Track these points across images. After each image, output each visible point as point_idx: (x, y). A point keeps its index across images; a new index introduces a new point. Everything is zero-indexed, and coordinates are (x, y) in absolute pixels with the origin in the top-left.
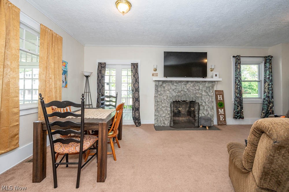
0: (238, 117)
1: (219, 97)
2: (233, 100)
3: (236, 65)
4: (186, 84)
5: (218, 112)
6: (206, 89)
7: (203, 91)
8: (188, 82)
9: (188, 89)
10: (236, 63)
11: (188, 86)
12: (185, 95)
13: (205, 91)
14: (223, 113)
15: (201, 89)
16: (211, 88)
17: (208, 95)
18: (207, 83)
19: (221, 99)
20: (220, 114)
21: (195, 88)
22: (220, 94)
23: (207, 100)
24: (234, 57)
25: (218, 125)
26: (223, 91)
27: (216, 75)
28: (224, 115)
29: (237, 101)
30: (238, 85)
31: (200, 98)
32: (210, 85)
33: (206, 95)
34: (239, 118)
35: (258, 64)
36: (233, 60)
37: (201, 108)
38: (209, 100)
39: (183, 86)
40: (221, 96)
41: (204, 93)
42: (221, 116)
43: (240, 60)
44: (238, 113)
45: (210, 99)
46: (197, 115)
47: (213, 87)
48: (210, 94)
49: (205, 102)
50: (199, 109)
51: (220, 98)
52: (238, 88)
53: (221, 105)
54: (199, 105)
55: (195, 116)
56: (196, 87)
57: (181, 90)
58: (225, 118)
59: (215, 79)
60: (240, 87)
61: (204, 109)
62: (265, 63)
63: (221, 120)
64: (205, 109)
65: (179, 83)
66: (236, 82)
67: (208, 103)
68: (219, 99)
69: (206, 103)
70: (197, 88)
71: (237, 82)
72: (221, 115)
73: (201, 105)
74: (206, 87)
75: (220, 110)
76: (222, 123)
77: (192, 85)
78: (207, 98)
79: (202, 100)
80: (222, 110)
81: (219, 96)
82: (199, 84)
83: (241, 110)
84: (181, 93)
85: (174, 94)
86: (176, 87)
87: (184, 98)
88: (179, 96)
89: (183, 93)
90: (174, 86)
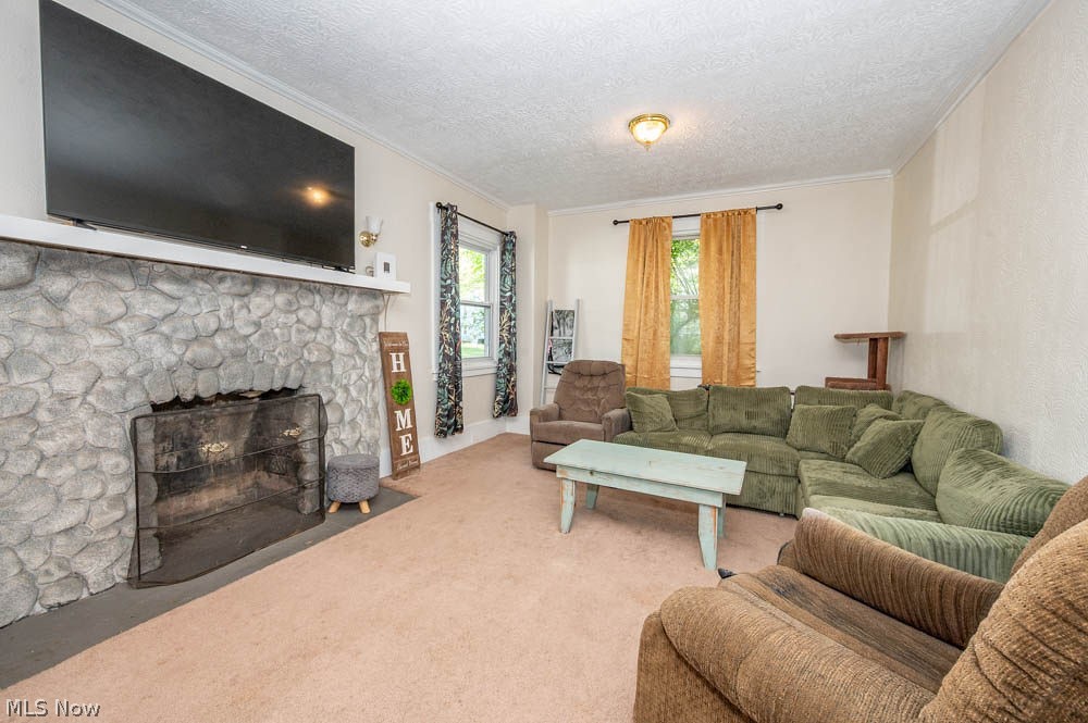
0: (449, 428)
1: (395, 362)
2: (434, 369)
3: (443, 241)
4: (246, 295)
5: (392, 422)
6: (350, 325)
7: (338, 337)
8: (256, 280)
9: (258, 325)
10: (443, 233)
11: (260, 302)
12: (239, 356)
13: (345, 333)
14: (409, 426)
15: (326, 322)
16: (368, 320)
17: (359, 353)
18: (354, 297)
19: (403, 369)
20: (399, 429)
21: (298, 321)
22: (398, 350)
23: (354, 377)
24: (439, 206)
25: (396, 475)
26: (405, 335)
27: (387, 267)
28: (413, 431)
29: (445, 372)
30: (449, 313)
31: (323, 370)
32: (367, 305)
33: (351, 356)
34: (453, 434)
36: (434, 220)
37: (331, 416)
38: (360, 377)
39: (227, 303)
40: (401, 355)
41: (340, 346)
42: (403, 438)
43: (455, 222)
44: (449, 417)
45: (367, 374)
46: (310, 458)
47: (375, 316)
48: (364, 352)
49: (346, 389)
50: (322, 427)
51: (399, 366)
52: (451, 325)
53: (399, 393)
54: (321, 406)
55: (298, 464)
56: (301, 314)
57: (213, 326)
58: (414, 442)
59: (380, 281)
60: (455, 322)
61: (341, 420)
62: (503, 253)
63: (405, 453)
64: (347, 418)
65: (200, 284)
66: (443, 304)
67: (360, 391)
68: (395, 370)
69: (351, 388)
70: (310, 318)
71: (449, 302)
72: (402, 432)
73: (329, 402)
74: (352, 316)
75: (399, 413)
76: (405, 465)
77: (280, 299)
78: (354, 367)
79: (331, 377)
80: (408, 411)
81: (394, 355)
82: (318, 298)
83: (456, 405)
84: (214, 347)
85: (163, 355)
86: (172, 307)
87: (235, 377)
88: (197, 367)
89: (231, 345)
90: (156, 297)
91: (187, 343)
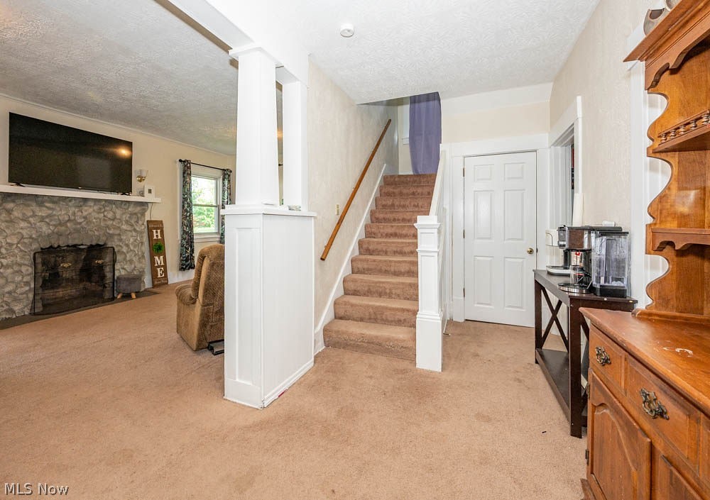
0: (186, 267)
1: (155, 234)
2: (179, 238)
3: (184, 177)
4: (81, 206)
5: (152, 262)
6: (130, 217)
7: (124, 223)
8: (85, 200)
9: (85, 218)
10: (184, 173)
11: (88, 210)
12: (77, 231)
13: (127, 221)
14: (162, 264)
15: (118, 217)
16: (139, 215)
17: (135, 230)
18: (132, 205)
19: (159, 237)
20: (156, 265)
21: (104, 216)
22: (157, 229)
23: (132, 240)
24: (180, 161)
25: (154, 286)
26: (162, 221)
27: (150, 191)
28: (165, 266)
29: (185, 239)
30: (186, 211)
31: (116, 237)
32: (138, 209)
33: (131, 231)
34: (189, 269)
35: (216, 179)
36: (179, 167)
37: (119, 258)
38: (135, 241)
39: (72, 210)
40: (159, 231)
41: (124, 227)
42: (159, 269)
43: (189, 168)
44: (187, 261)
45: (139, 239)
46: (109, 275)
47: (143, 214)
48: (138, 229)
49: (127, 245)
50: (114, 261)
51: (157, 236)
52: (187, 217)
53: (158, 248)
54: (114, 253)
55: (103, 277)
56: (106, 213)
57: (67, 219)
58: (165, 272)
59: (147, 198)
60: (190, 215)
61: (125, 259)
62: (223, 180)
63: (159, 276)
64: (128, 258)
65: (61, 203)
66: (183, 206)
67: (135, 247)
68: (155, 238)
69: (131, 246)
70: (110, 215)
71: (186, 206)
72: (159, 267)
73: (119, 251)
74: (130, 214)
75: (156, 258)
76: (160, 283)
77: (96, 208)
78: (132, 236)
79: (121, 240)
80: (162, 257)
81: (154, 231)
82: (114, 206)
83: (191, 255)
84: (67, 227)
85: (45, 230)
86: (50, 212)
87: (75, 239)
88: (60, 235)
89: (74, 226)
90: (44, 208)
91: (55, 226)
